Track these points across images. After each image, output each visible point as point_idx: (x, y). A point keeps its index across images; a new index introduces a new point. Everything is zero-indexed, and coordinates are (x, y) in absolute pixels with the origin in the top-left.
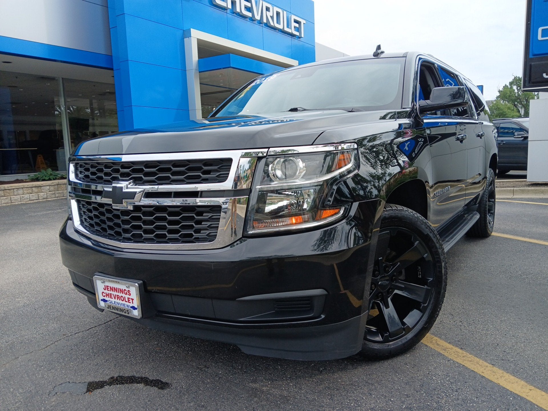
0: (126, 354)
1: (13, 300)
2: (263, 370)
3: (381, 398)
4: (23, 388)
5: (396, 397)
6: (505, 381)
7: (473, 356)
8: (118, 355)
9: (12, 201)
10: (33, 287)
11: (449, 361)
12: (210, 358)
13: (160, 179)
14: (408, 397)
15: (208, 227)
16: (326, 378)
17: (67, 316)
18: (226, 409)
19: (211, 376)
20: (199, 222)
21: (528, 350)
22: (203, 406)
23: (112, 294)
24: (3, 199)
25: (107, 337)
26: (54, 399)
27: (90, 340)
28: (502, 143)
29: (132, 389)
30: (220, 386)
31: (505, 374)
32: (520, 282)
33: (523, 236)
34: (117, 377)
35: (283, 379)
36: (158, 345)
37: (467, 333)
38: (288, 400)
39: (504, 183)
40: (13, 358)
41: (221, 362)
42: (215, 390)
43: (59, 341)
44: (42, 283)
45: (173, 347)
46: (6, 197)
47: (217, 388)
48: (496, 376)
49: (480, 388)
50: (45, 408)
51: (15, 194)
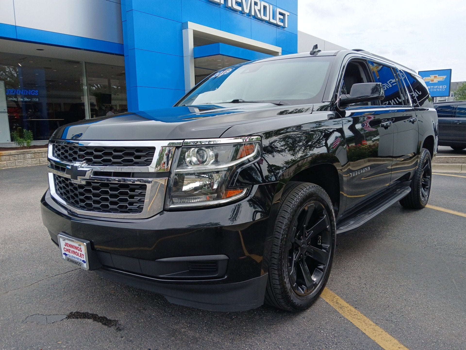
0: (88, 294)
1: (18, 245)
2: (187, 314)
3: (272, 345)
4: (4, 316)
5: (284, 345)
6: (381, 339)
7: (362, 315)
8: (81, 295)
9: (41, 162)
10: (36, 235)
11: (341, 317)
12: (150, 302)
13: (104, 161)
14: (294, 346)
15: (138, 201)
16: (234, 325)
17: (54, 260)
18: (147, 344)
19: (146, 317)
20: (132, 197)
21: (413, 313)
22: (131, 341)
23: (70, 250)
24: (33, 161)
25: (78, 280)
26: (24, 326)
27: (64, 281)
28: (458, 123)
29: (83, 323)
30: (149, 326)
31: (384, 332)
32: (432, 251)
33: (453, 209)
34: (74, 313)
35: (200, 323)
36: (114, 288)
37: (366, 294)
38: (197, 341)
39: (456, 159)
40: (5, 292)
41: (157, 306)
42: (145, 329)
43: (42, 281)
44: (44, 232)
45: (125, 291)
46: (36, 159)
47: (147, 327)
48: (375, 334)
49: (357, 343)
50: (15, 333)
51: (43, 156)
